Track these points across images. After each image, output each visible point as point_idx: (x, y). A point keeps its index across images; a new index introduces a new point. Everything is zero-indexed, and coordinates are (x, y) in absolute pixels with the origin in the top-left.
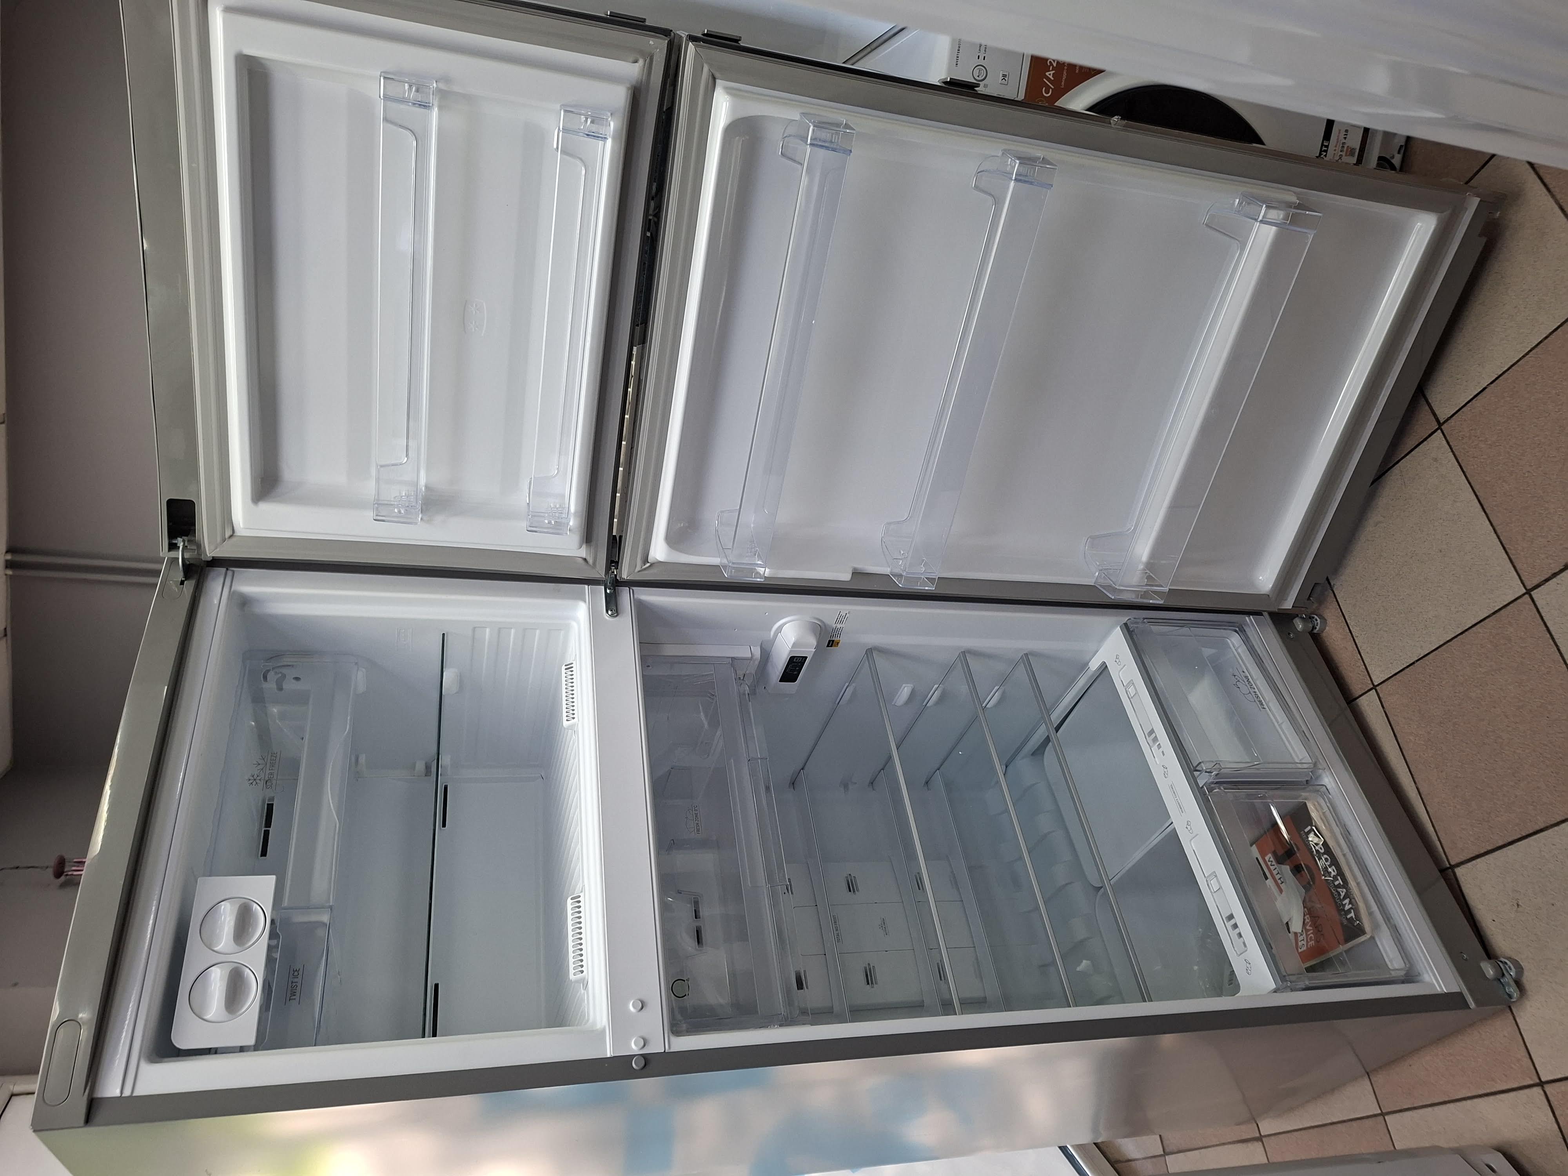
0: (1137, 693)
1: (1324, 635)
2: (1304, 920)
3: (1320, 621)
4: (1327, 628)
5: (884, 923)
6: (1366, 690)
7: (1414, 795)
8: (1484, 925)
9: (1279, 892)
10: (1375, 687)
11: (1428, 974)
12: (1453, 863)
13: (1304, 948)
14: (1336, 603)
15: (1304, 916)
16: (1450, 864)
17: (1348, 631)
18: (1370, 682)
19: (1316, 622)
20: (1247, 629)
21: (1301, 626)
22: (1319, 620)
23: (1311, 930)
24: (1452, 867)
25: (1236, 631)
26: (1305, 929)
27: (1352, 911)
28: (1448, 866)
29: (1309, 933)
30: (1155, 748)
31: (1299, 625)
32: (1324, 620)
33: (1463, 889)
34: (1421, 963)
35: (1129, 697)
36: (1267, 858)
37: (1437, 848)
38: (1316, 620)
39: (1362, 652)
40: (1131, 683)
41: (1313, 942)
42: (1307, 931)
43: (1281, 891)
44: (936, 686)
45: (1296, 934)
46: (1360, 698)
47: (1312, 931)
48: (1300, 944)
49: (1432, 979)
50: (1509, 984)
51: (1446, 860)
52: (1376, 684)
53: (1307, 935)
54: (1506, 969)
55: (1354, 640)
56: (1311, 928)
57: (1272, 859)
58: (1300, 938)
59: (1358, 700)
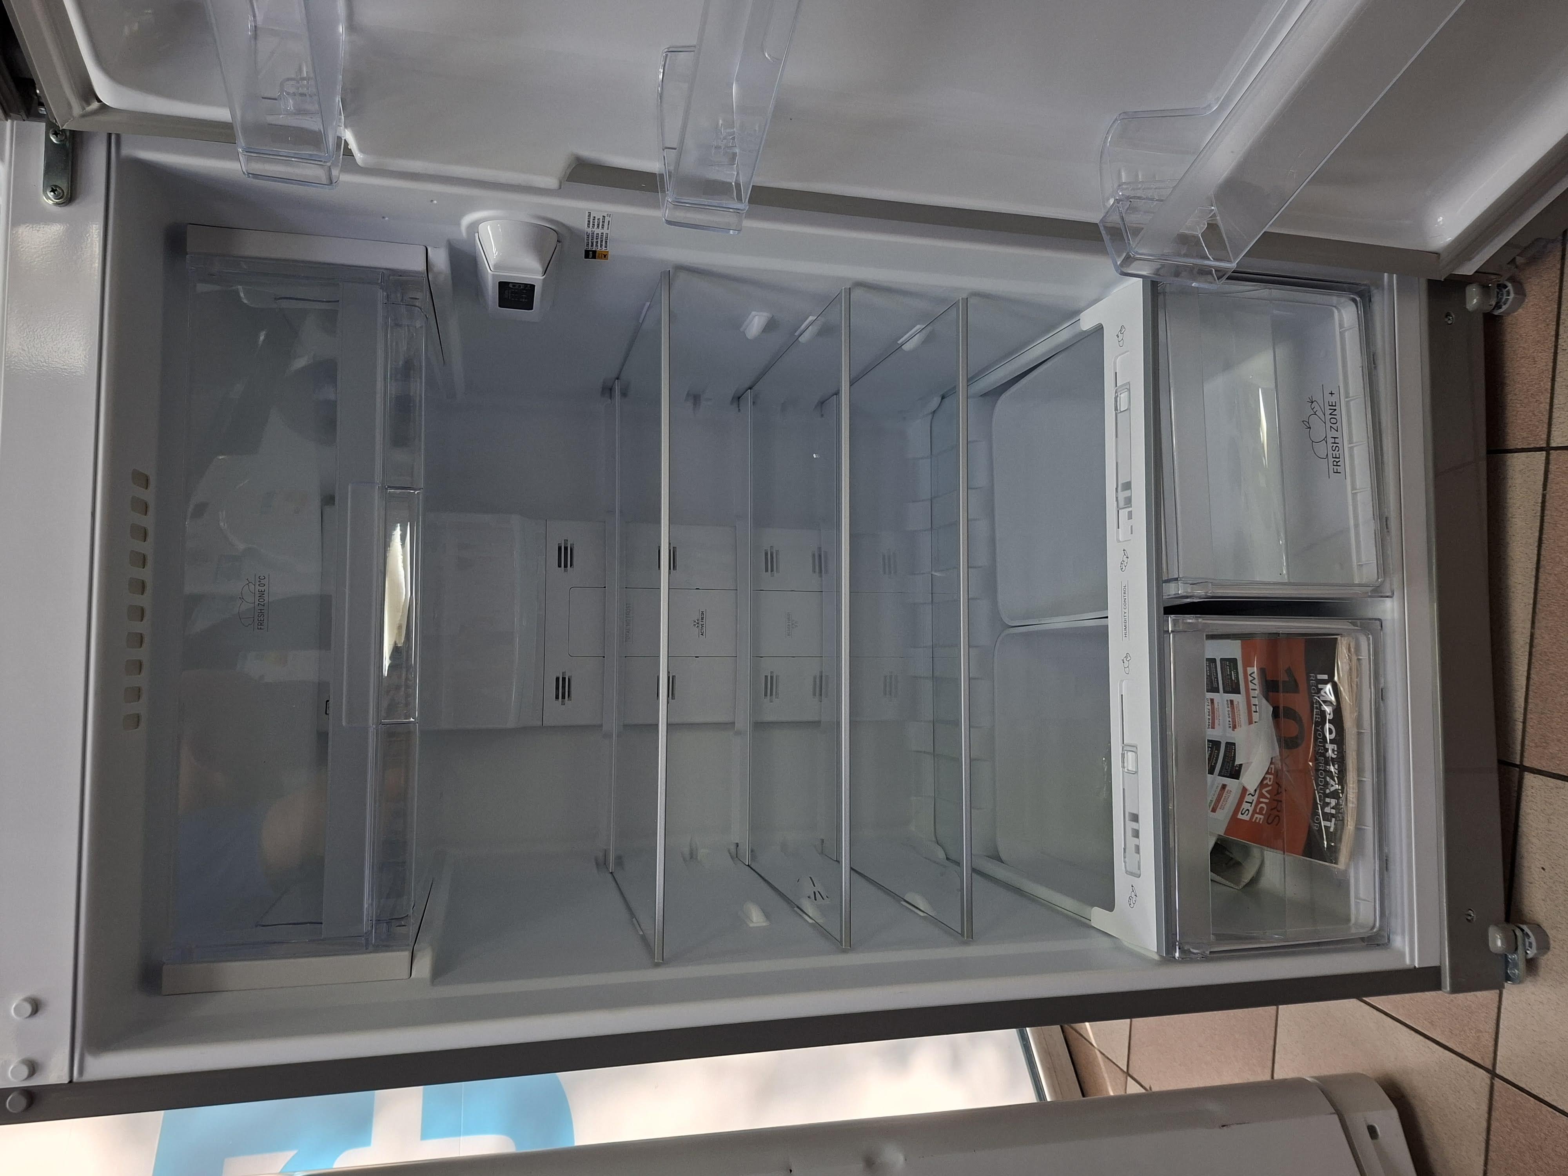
0: (1128, 409)
1: (1509, 320)
2: (1264, 778)
3: (1514, 298)
4: (1520, 310)
5: (702, 619)
6: (1532, 446)
7: (1522, 643)
8: (1526, 864)
9: (1247, 721)
10: (1548, 449)
11: (1404, 938)
12: (1527, 763)
13: (1246, 817)
14: (1559, 272)
15: (1267, 773)
16: (1522, 761)
17: (1553, 333)
18: (1544, 436)
19: (1505, 297)
20: (1377, 298)
21: (1475, 301)
22: (1512, 296)
23: (1266, 798)
24: (1524, 769)
25: (1354, 300)
26: (1261, 790)
27: (1333, 820)
28: (1518, 763)
29: (1262, 800)
30: (1124, 513)
31: (1474, 299)
32: (1521, 292)
33: (1523, 804)
34: (1399, 920)
35: (1116, 409)
36: (1250, 670)
37: (1514, 743)
38: (1508, 293)
39: (1558, 379)
40: (1128, 387)
41: (1262, 817)
42: (1262, 795)
43: (1250, 722)
44: (811, 318)
45: (1244, 790)
46: (1516, 454)
47: (1267, 801)
48: (1245, 806)
49: (1404, 945)
50: (1516, 966)
51: (1519, 752)
52: (1553, 445)
53: (1258, 802)
54: (1524, 945)
55: (1556, 354)
56: (1268, 796)
57: (1255, 675)
58: (1248, 798)
59: (1509, 455)
